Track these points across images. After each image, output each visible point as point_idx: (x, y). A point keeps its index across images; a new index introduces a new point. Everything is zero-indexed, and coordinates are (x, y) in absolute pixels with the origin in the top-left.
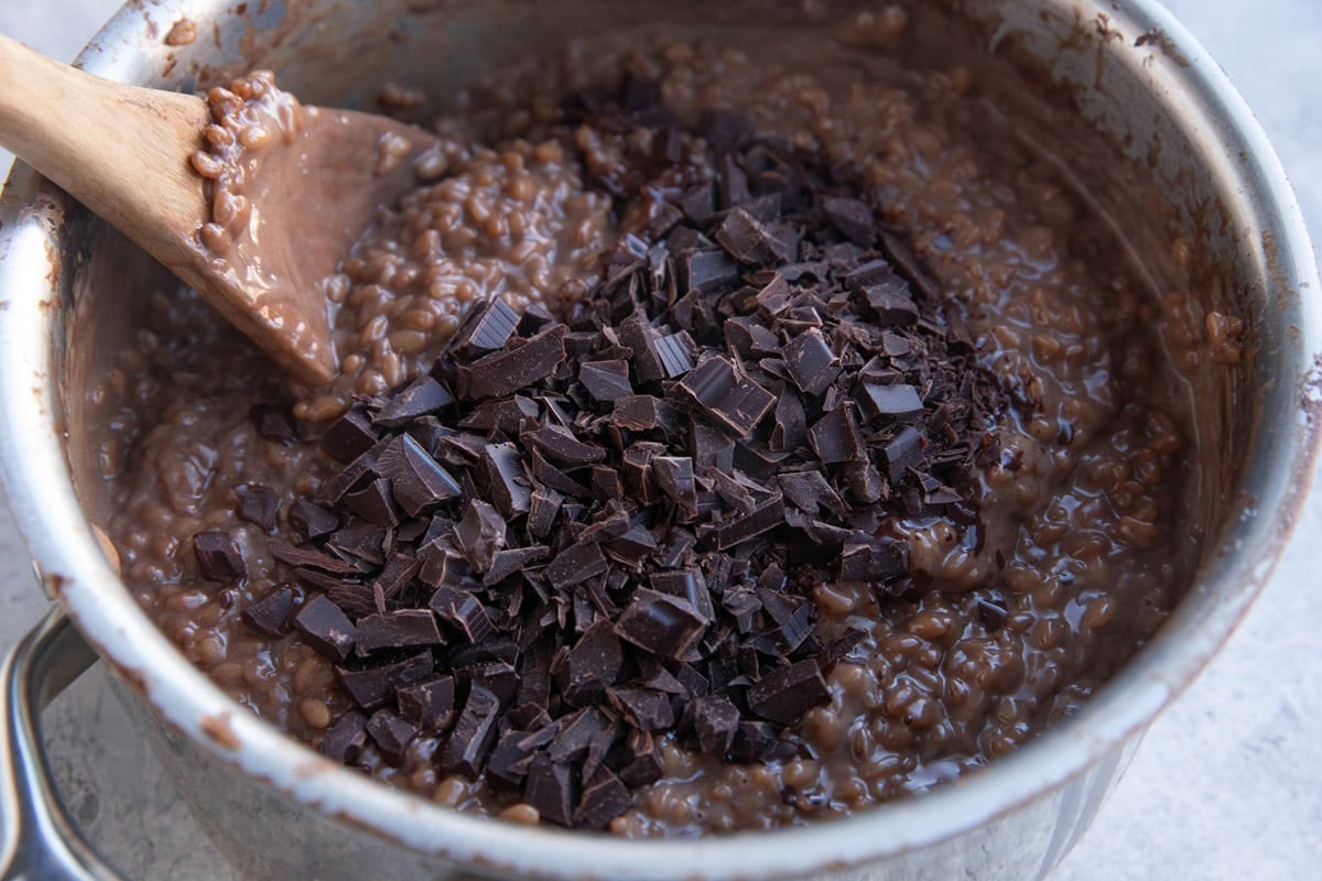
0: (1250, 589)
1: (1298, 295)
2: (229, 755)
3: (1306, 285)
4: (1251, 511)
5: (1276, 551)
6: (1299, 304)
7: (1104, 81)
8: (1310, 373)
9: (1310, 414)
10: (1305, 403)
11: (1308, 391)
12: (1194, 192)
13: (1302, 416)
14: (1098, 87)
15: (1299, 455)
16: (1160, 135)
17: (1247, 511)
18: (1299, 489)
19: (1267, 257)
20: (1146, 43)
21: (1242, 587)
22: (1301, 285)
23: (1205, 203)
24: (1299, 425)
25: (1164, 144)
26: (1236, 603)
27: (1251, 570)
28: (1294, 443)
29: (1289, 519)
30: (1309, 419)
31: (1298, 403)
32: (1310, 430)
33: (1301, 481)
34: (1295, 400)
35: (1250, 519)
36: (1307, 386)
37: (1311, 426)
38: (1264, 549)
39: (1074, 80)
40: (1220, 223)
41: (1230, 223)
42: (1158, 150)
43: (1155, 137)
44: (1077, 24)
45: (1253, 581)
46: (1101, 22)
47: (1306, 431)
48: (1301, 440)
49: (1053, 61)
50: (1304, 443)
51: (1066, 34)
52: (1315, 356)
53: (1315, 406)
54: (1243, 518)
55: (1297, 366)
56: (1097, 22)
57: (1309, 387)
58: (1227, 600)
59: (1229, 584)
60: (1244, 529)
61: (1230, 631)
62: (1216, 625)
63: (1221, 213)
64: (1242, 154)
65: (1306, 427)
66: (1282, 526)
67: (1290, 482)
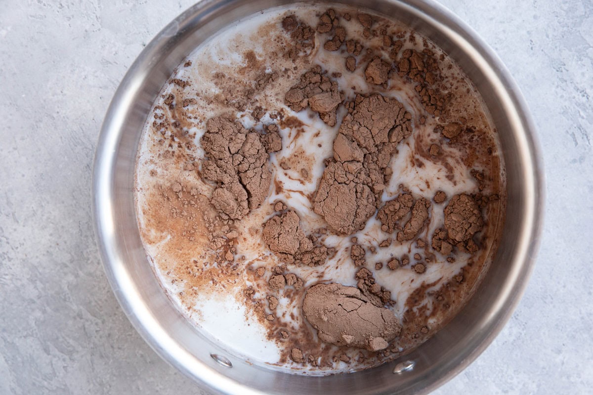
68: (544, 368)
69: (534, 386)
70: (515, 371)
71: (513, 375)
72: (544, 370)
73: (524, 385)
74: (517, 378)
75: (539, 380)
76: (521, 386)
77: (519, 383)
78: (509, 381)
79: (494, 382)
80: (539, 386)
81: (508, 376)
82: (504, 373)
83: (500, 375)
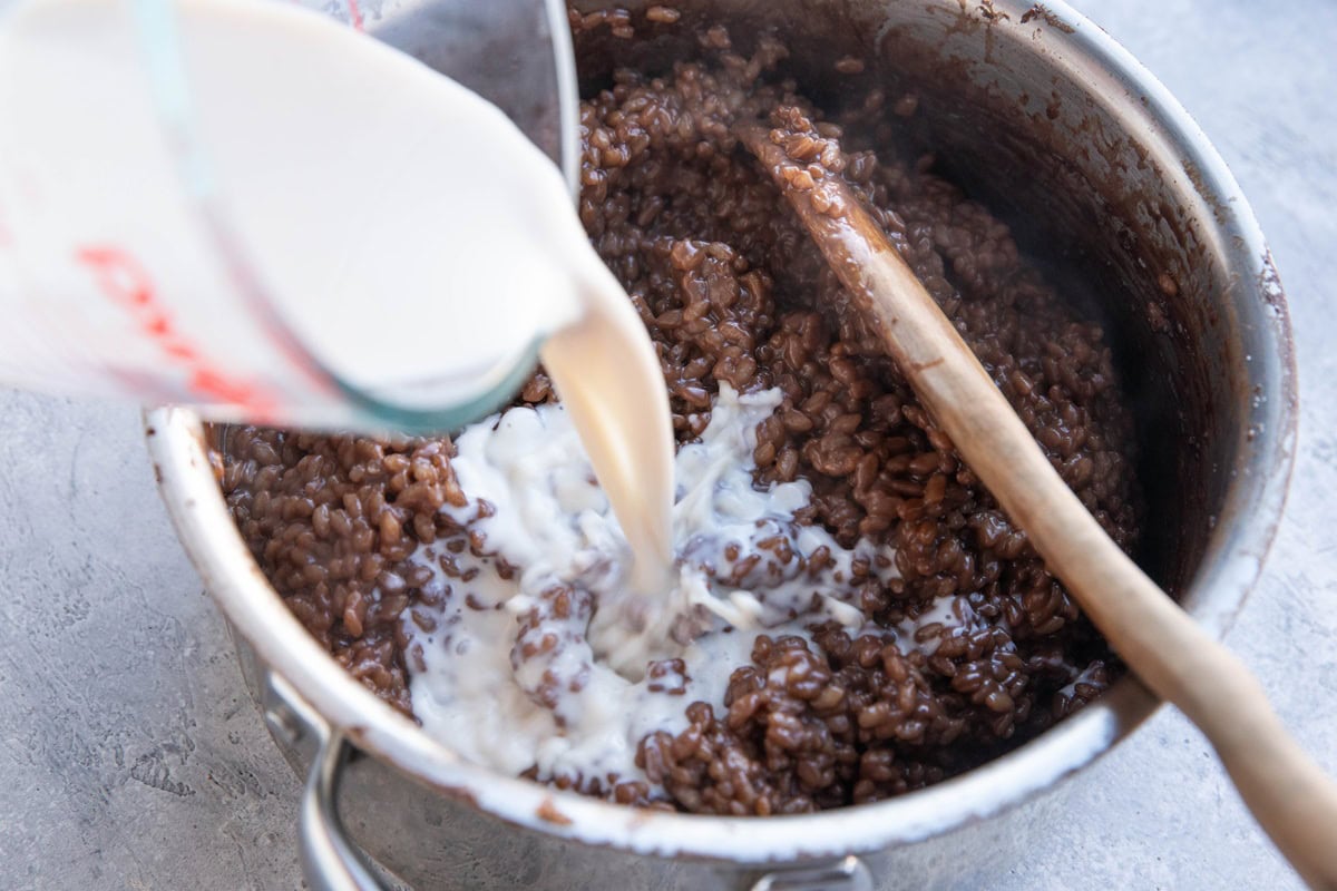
0: (1286, 462)
1: (1231, 210)
2: (568, 832)
3: (1234, 199)
4: (1260, 397)
5: (1292, 426)
6: (1234, 216)
7: (995, 54)
8: (1263, 272)
9: (1277, 307)
10: (1270, 299)
11: (1268, 287)
12: (1102, 135)
13: (1271, 310)
14: (988, 60)
15: (1281, 343)
16: (1059, 93)
17: (1257, 399)
18: (1291, 370)
19: (1193, 182)
20: (1031, 19)
21: (1278, 462)
22: (1230, 200)
23: (1116, 143)
24: (1271, 318)
25: (1064, 99)
26: (1280, 476)
27: (1280, 446)
28: (1273, 334)
29: (1293, 397)
30: (1277, 311)
31: (1264, 300)
32: (1282, 319)
33: (1289, 363)
34: (1260, 298)
35: (1263, 404)
36: (1265, 284)
37: (1281, 316)
38: (1284, 427)
39: (963, 57)
40: (1137, 159)
41: (1149, 158)
42: (1059, 105)
43: (1054, 95)
44: (963, 13)
45: (1286, 455)
46: (986, 8)
47: (1278, 321)
48: (1277, 330)
49: (941, 44)
50: (1281, 331)
51: (952, 22)
52: (1263, 258)
53: (1277, 299)
54: (1256, 405)
55: (1251, 269)
56: (982, 8)
57: (1267, 284)
58: (1272, 475)
59: (1268, 461)
60: (1261, 414)
61: (1284, 500)
62: (1271, 497)
63: (1137, 150)
64: (1143, 99)
65: (1277, 318)
66: (1290, 405)
67: (1283, 367)
68: (1174, 820)
69: (1164, 868)
70: (1103, 838)
71: (1101, 849)
72: (1176, 824)
73: (1137, 871)
74: (1115, 855)
75: (1172, 853)
76: (1129, 875)
77: (1121, 867)
78: (1096, 866)
79: (1058, 874)
80: (1175, 867)
81: (1089, 853)
82: (1076, 849)
83: (1067, 854)
